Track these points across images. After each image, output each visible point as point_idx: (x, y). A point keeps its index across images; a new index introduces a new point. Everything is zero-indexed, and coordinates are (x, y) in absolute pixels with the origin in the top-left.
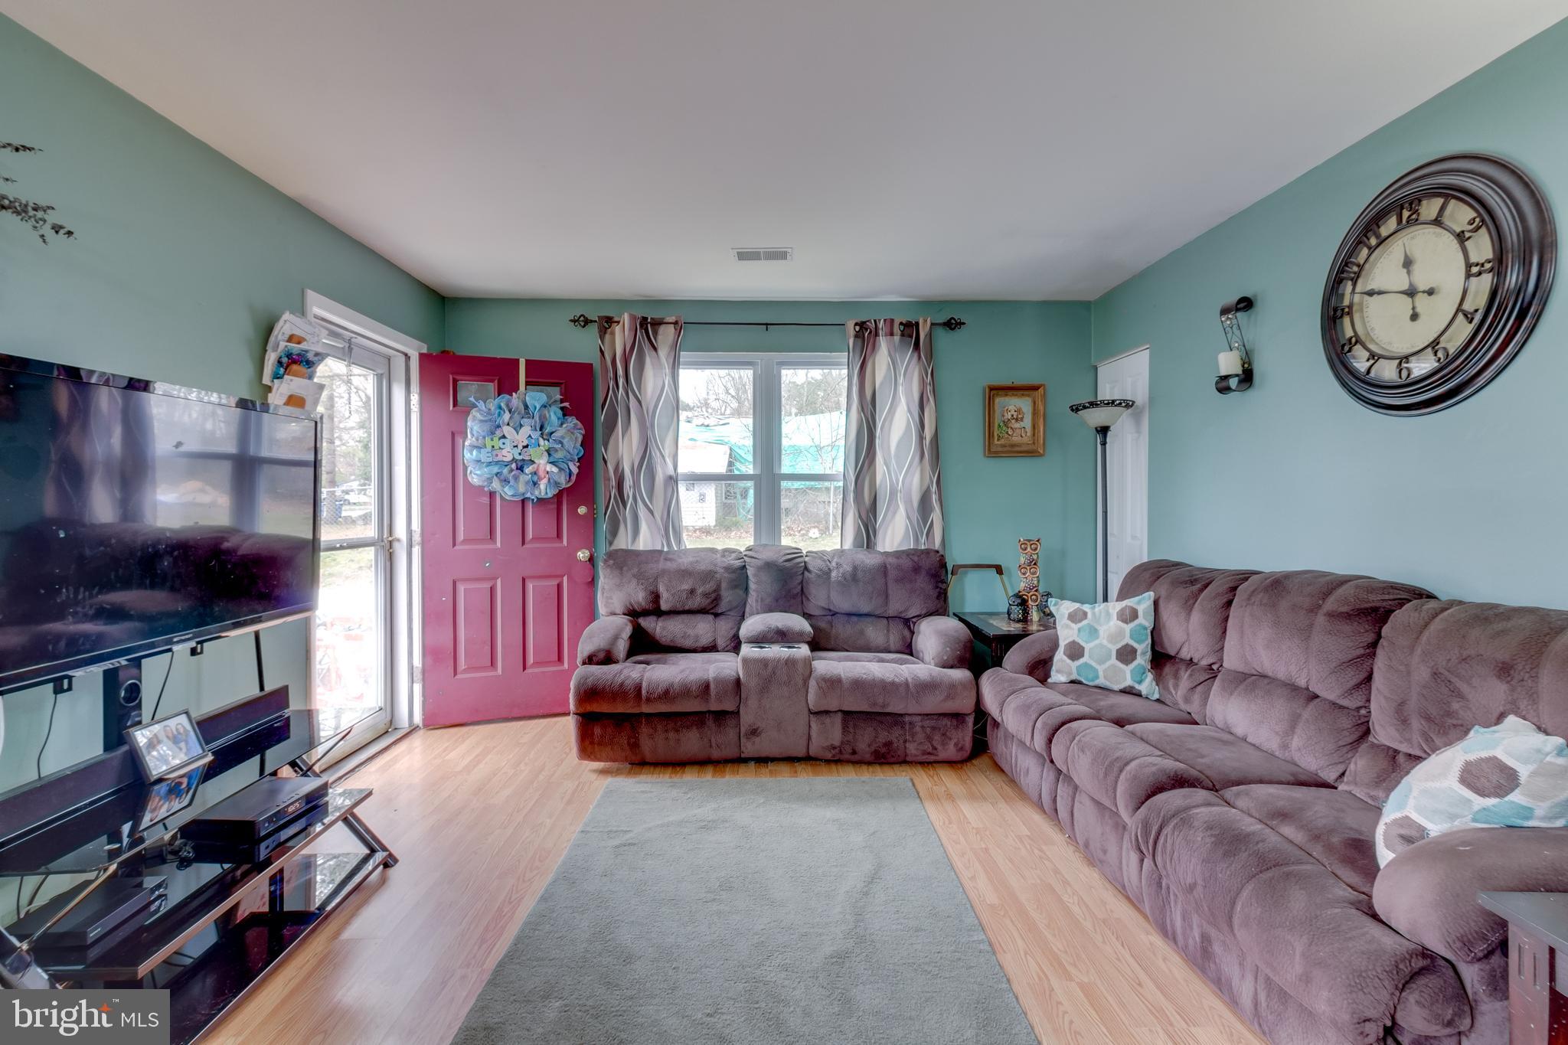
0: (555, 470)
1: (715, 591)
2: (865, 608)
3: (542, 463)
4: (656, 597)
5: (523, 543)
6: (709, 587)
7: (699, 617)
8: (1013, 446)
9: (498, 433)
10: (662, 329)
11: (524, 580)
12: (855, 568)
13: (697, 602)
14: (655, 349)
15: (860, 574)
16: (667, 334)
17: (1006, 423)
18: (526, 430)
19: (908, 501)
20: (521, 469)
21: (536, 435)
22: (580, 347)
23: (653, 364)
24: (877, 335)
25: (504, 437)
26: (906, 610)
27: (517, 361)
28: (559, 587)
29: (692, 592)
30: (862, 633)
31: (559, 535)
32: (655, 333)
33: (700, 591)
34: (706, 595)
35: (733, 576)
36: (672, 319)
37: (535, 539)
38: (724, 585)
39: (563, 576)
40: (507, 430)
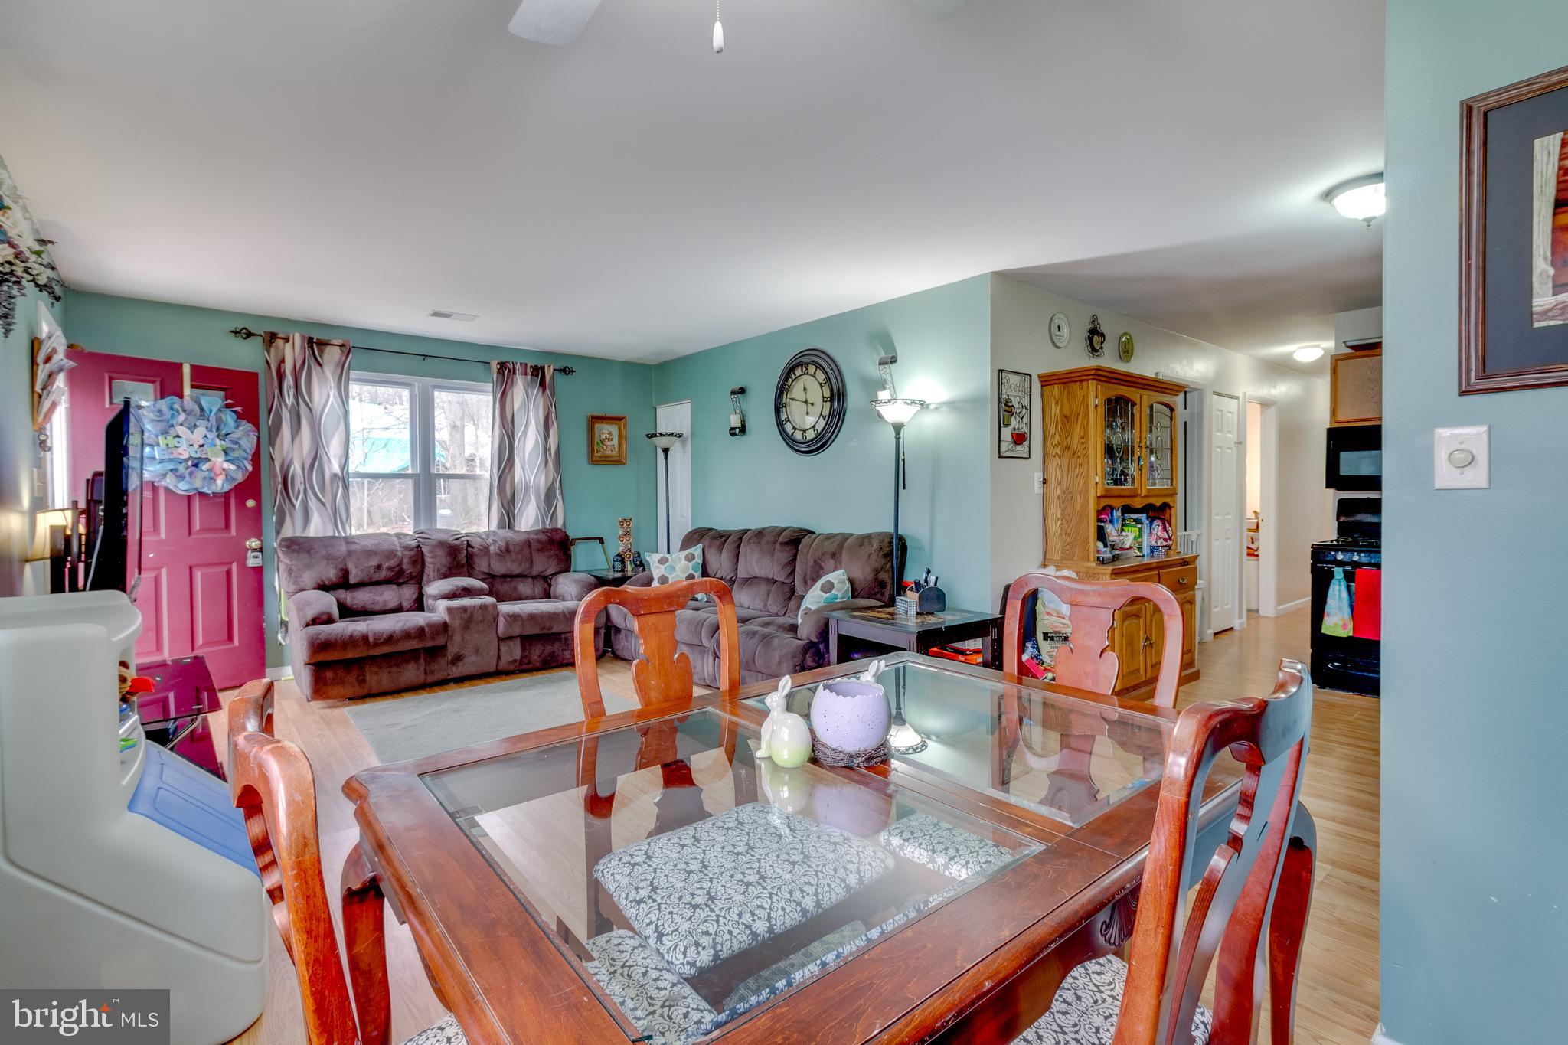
0: (233, 467)
1: (398, 565)
2: (516, 570)
3: (219, 461)
4: (345, 573)
5: (190, 534)
6: (393, 563)
7: (383, 588)
8: (606, 457)
9: (172, 432)
10: (328, 349)
11: (191, 568)
12: (507, 543)
13: (383, 574)
14: (320, 365)
15: (511, 547)
16: (332, 355)
17: (602, 442)
18: (201, 431)
19: (537, 494)
20: (196, 465)
21: (212, 435)
22: (244, 357)
23: (318, 378)
24: (514, 373)
25: (178, 436)
26: (545, 570)
27: (180, 366)
28: (229, 573)
29: (379, 567)
30: (515, 588)
31: (227, 526)
32: (321, 352)
33: (386, 565)
34: (390, 569)
35: (412, 553)
36: (340, 342)
37: (202, 530)
38: (405, 560)
39: (231, 563)
40: (181, 430)
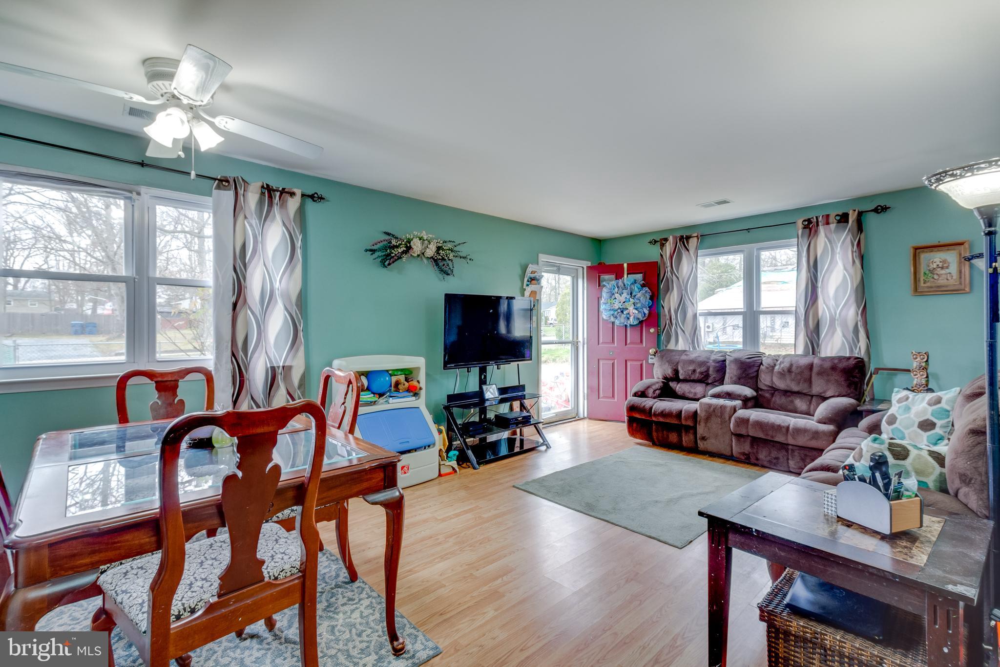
0: (637, 312)
1: (706, 371)
2: (795, 388)
3: (631, 309)
4: (676, 372)
5: (626, 345)
6: (703, 369)
7: (698, 384)
8: (939, 287)
9: (613, 297)
10: (691, 240)
11: (626, 361)
12: (791, 365)
13: (697, 376)
14: (688, 250)
15: (794, 369)
16: (693, 242)
17: (932, 271)
18: (625, 295)
20: (622, 312)
21: (628, 297)
22: (651, 254)
23: (686, 257)
24: (818, 225)
25: (615, 298)
26: (825, 392)
27: (623, 265)
28: (641, 365)
29: (694, 371)
30: (792, 402)
31: (641, 342)
32: (688, 242)
33: (698, 370)
34: (701, 373)
35: (717, 365)
36: (696, 235)
37: (631, 343)
38: (711, 369)
39: (643, 361)
40: (617, 295)
